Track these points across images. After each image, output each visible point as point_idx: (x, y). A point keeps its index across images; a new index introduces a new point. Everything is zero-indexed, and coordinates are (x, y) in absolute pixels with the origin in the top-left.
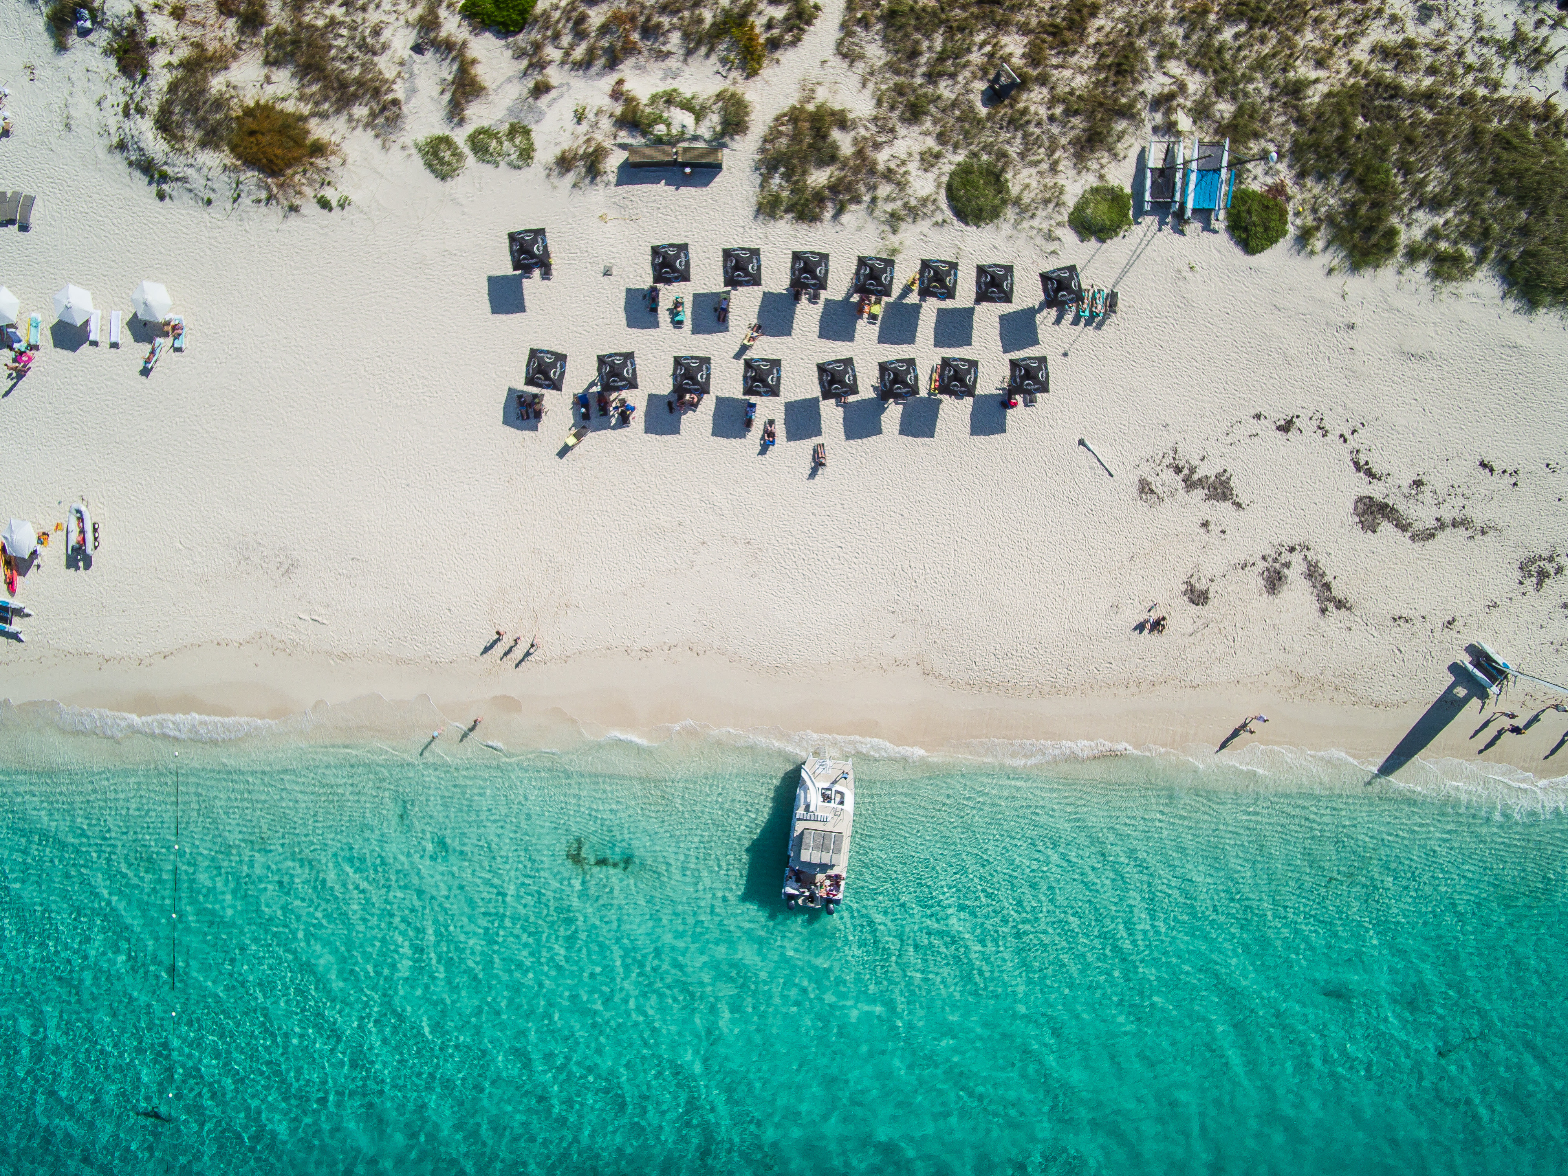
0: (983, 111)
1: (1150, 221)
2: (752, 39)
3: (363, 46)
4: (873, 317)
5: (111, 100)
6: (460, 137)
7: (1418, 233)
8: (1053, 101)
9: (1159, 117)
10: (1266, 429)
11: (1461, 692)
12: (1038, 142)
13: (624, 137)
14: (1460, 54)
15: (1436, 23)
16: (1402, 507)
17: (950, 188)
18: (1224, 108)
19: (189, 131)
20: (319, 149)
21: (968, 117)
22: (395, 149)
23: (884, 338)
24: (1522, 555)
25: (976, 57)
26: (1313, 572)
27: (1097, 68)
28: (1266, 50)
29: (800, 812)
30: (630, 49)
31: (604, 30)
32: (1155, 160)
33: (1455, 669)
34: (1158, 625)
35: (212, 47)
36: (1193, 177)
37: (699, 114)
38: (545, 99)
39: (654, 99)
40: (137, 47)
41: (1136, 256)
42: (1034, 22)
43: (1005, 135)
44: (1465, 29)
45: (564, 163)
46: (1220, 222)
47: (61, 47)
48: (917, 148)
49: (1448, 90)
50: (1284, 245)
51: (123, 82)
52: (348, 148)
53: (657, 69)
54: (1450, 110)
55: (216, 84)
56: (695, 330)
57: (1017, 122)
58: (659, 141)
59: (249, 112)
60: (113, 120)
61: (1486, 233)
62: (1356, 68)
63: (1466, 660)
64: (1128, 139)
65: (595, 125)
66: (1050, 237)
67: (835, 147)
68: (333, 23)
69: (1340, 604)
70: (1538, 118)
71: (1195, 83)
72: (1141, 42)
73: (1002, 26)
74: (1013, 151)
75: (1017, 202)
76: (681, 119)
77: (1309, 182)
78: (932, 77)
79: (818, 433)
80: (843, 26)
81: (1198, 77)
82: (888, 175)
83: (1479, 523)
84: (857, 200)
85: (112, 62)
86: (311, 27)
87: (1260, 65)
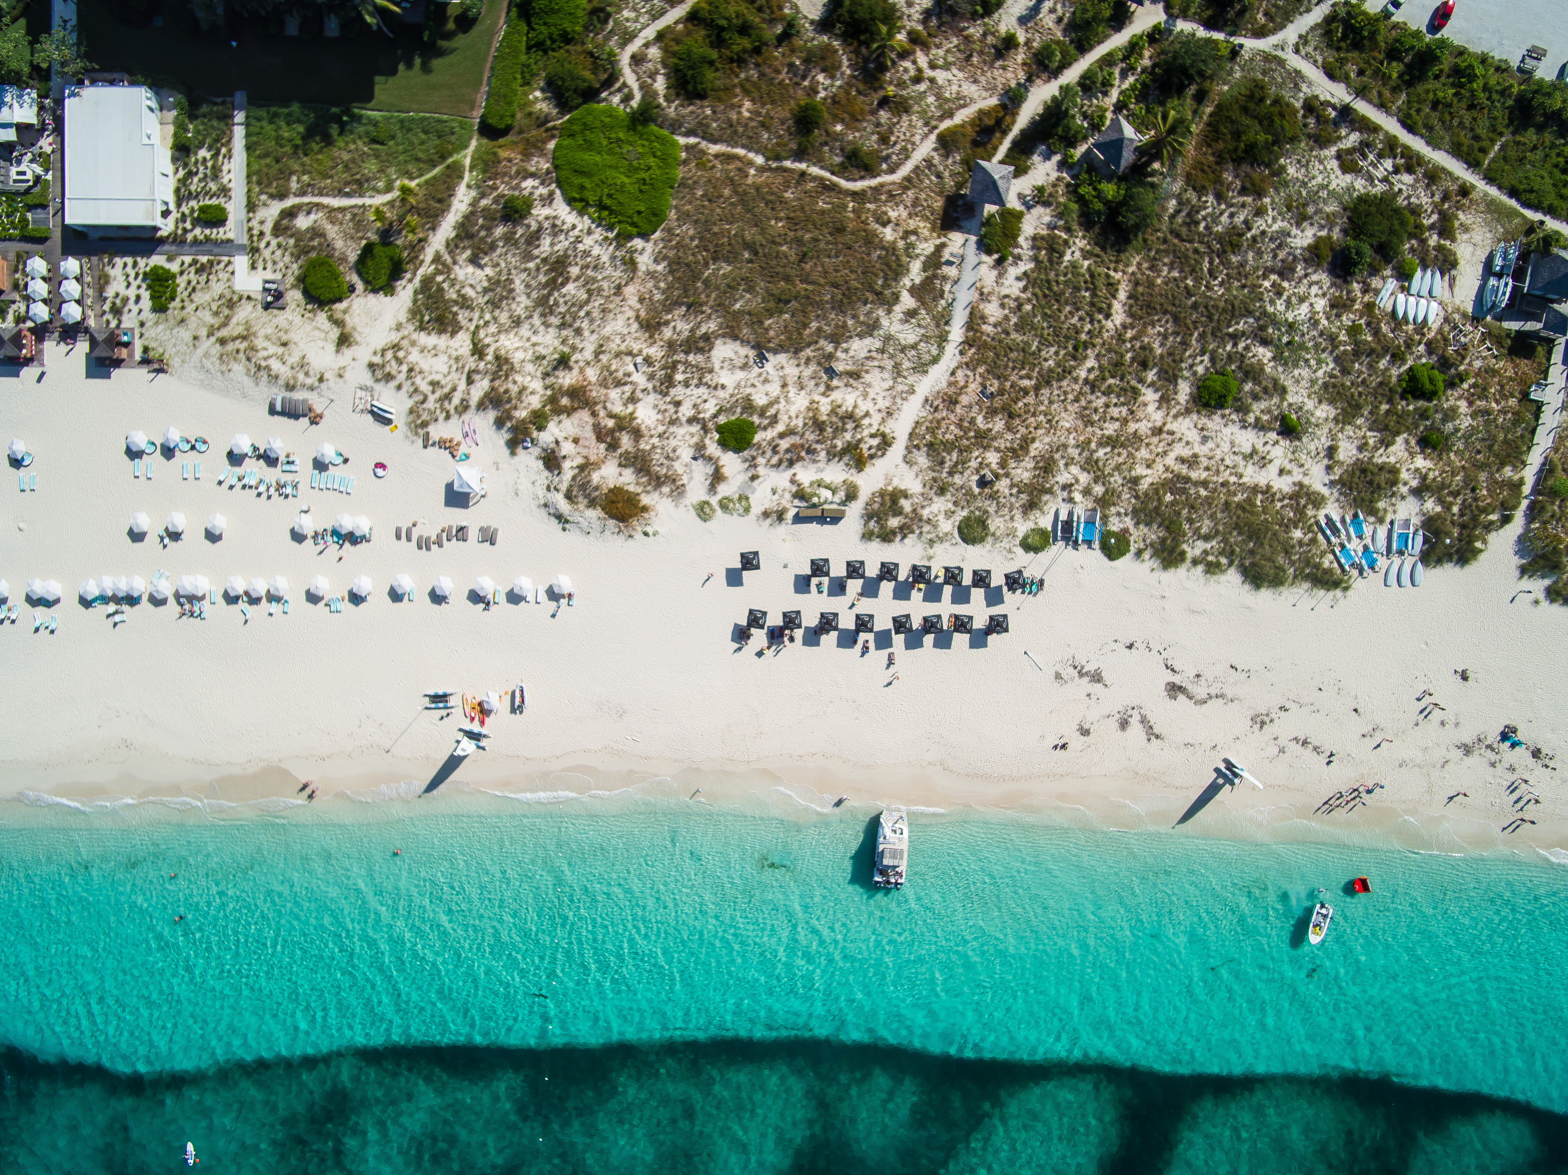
0: (977, 490)
1: (1061, 544)
2: (861, 455)
3: (668, 458)
4: (920, 590)
5: (539, 482)
6: (714, 501)
7: (1197, 552)
8: (1012, 486)
9: (1065, 494)
10: (1121, 648)
11: (1221, 781)
12: (1004, 506)
13: (797, 502)
14: (1222, 460)
15: (1210, 444)
16: (1189, 687)
17: (959, 528)
18: (1099, 490)
19: (580, 499)
20: (645, 509)
21: (969, 493)
22: (681, 507)
23: (926, 599)
24: (1253, 713)
25: (973, 464)
26: (1144, 720)
27: (1035, 468)
28: (1121, 460)
29: (881, 840)
30: (800, 459)
31: (787, 451)
32: (1063, 516)
33: (1217, 770)
34: (1064, 746)
35: (593, 458)
36: (1082, 526)
37: (834, 492)
38: (756, 482)
39: (812, 484)
40: (556, 458)
41: (1054, 561)
42: (1002, 447)
43: (988, 502)
44: (1226, 447)
45: (766, 514)
46: (1096, 545)
47: (513, 454)
48: (943, 508)
49: (1215, 479)
50: (1128, 557)
51: (546, 473)
52: (658, 507)
53: (813, 468)
54: (1215, 490)
55: (596, 477)
56: (829, 595)
57: (994, 497)
58: (814, 506)
59: (611, 491)
60: (541, 492)
61: (1232, 552)
62: (1167, 469)
63: (1222, 767)
64: (1050, 504)
65: (782, 496)
66: (1010, 551)
67: (902, 508)
68: (654, 447)
69: (1157, 737)
70: (1263, 493)
71: (1084, 478)
72: (1057, 456)
73: (986, 448)
74: (992, 510)
75: (993, 535)
76: (826, 494)
77: (1141, 527)
78: (951, 474)
79: (891, 646)
80: (907, 448)
81: (1085, 474)
82: (929, 521)
83: (1230, 696)
84: (913, 532)
85: (541, 463)
86: (643, 451)
87: (1118, 468)
